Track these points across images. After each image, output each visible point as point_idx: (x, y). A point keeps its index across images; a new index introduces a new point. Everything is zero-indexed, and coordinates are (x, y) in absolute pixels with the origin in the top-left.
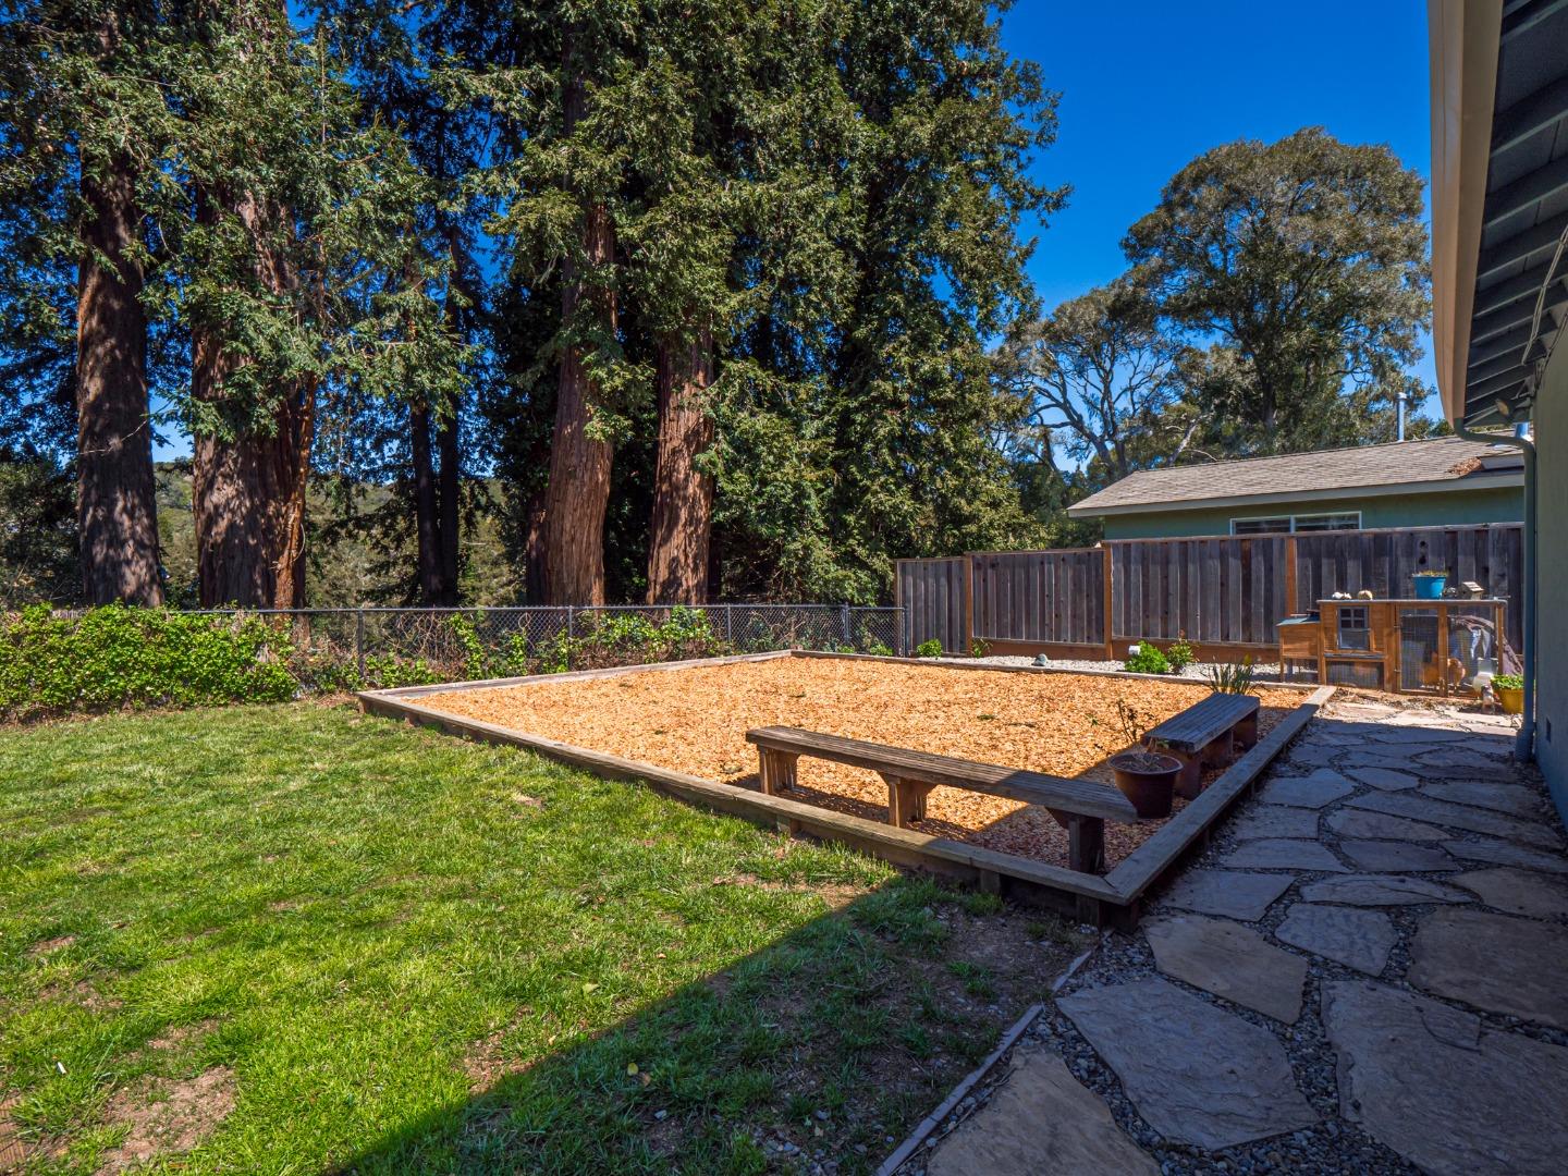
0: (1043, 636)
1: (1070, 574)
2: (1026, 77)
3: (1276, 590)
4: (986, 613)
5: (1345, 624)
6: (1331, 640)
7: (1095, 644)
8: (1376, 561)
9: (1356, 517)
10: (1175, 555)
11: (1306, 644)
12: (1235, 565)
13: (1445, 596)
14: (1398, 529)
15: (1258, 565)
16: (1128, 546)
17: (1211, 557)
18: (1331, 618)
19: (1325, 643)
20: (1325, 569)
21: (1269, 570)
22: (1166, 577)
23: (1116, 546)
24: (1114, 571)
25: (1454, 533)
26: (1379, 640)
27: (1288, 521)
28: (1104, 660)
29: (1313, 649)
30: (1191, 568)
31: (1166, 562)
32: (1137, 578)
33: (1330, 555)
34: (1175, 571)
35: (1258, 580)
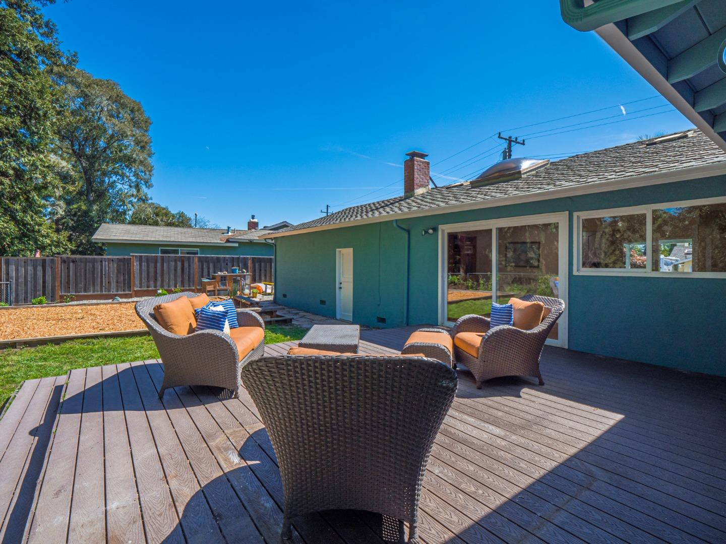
0: (101, 291)
1: (115, 266)
3: (192, 272)
4: (68, 283)
5: (222, 280)
6: (218, 284)
7: (127, 292)
8: (218, 264)
9: (198, 250)
10: (159, 260)
11: (213, 286)
12: (179, 264)
13: (239, 273)
15: (186, 264)
16: (141, 257)
17: (172, 261)
18: (218, 279)
19: (217, 285)
20: (204, 266)
21: (189, 266)
22: (156, 267)
23: (136, 256)
24: (136, 265)
25: (233, 258)
26: (229, 284)
27: (178, 250)
28: (131, 298)
29: (215, 287)
30: (165, 264)
31: (156, 262)
32: (144, 268)
33: (206, 262)
34: (159, 265)
35: (186, 269)
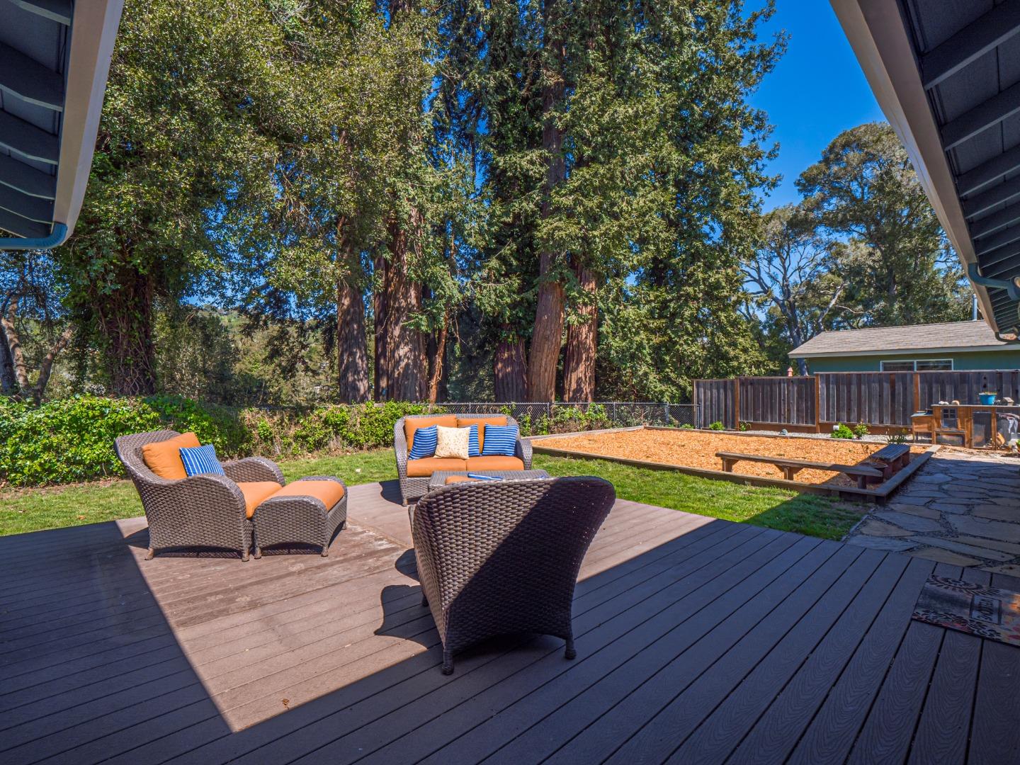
0: (780, 420)
1: (796, 389)
2: (757, 118)
3: (909, 400)
4: (747, 408)
5: (946, 416)
6: (938, 423)
7: (810, 425)
8: (962, 386)
9: (950, 362)
10: (854, 380)
11: (926, 425)
12: (886, 386)
13: (995, 404)
14: (973, 371)
15: (899, 387)
16: (828, 376)
17: (874, 382)
18: (939, 413)
19: (936, 425)
20: (934, 390)
21: (905, 389)
22: (849, 392)
23: (821, 375)
24: (821, 388)
25: (1000, 373)
26: (962, 423)
27: (912, 363)
28: (815, 433)
29: (930, 428)
30: (863, 387)
31: (849, 385)
32: (833, 391)
33: (937, 382)
34: (854, 388)
35: (899, 394)
